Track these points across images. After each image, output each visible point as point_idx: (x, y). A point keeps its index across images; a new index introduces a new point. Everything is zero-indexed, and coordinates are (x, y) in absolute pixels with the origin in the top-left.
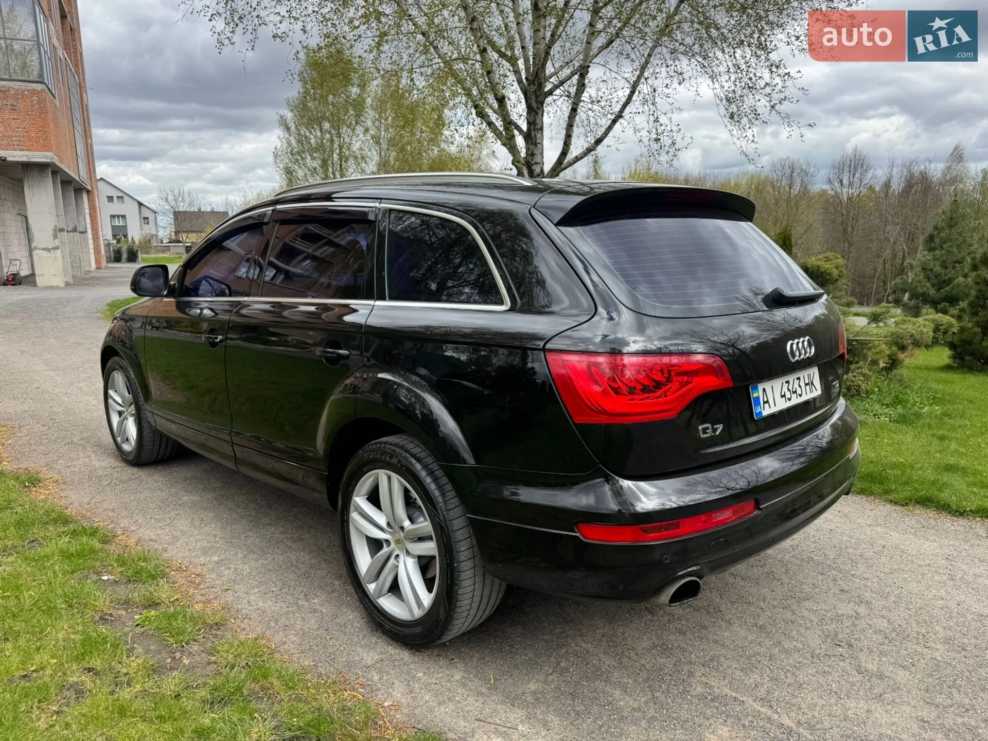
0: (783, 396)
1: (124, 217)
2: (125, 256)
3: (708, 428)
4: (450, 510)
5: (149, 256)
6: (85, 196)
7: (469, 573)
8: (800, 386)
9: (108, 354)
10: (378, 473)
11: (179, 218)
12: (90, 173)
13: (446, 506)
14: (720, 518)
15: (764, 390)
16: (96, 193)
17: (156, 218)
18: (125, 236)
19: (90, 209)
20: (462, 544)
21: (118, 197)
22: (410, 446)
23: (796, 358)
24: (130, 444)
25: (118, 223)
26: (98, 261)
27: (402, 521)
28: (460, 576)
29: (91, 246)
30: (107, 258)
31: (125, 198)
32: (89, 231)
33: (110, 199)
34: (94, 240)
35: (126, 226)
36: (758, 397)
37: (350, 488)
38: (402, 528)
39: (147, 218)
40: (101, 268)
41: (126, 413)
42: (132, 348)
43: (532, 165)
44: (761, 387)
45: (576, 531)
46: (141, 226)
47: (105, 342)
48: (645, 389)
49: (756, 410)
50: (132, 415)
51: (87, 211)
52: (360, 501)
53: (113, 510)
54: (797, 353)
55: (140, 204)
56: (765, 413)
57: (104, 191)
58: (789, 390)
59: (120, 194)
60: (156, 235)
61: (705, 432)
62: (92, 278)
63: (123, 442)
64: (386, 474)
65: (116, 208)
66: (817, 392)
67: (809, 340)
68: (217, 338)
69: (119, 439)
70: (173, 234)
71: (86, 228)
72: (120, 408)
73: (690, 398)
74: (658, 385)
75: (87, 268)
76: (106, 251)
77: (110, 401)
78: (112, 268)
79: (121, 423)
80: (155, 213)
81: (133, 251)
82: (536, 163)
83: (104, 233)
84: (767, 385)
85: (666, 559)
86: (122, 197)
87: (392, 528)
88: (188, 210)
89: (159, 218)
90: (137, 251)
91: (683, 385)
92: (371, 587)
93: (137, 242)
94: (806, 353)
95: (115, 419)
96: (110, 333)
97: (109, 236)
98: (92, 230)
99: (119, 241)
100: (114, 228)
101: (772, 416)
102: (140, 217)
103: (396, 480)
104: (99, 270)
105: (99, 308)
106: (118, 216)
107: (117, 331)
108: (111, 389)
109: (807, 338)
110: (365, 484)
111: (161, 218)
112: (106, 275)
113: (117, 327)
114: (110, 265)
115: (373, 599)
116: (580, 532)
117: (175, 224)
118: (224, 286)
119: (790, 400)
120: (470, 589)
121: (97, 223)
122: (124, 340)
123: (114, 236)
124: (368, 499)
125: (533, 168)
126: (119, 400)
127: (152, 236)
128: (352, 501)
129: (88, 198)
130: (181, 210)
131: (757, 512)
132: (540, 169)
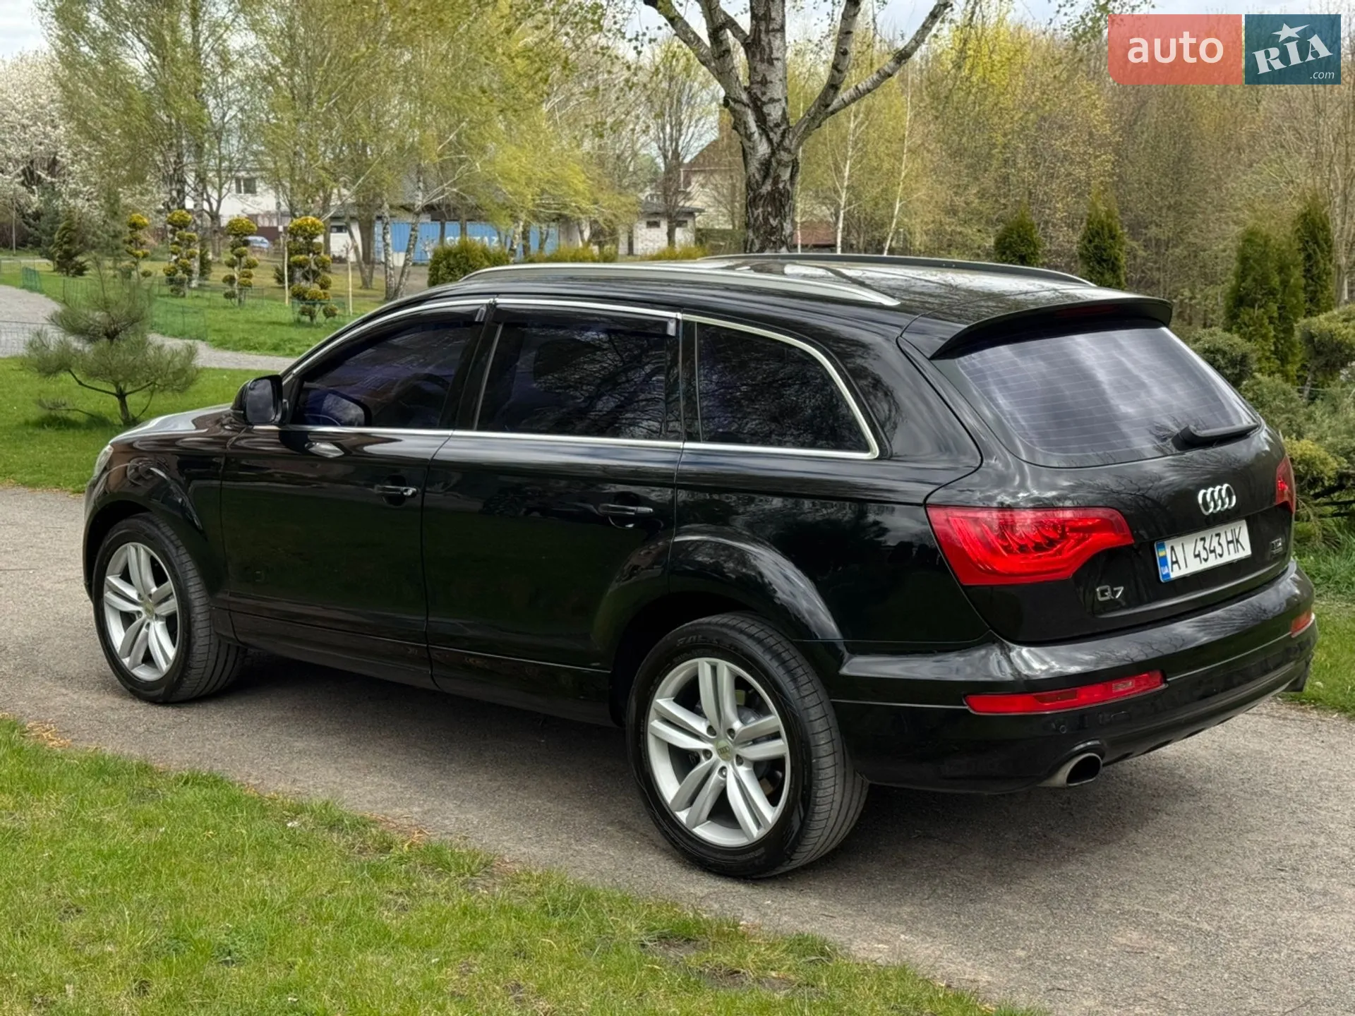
0: (1198, 556)
3: (1106, 590)
4: (804, 697)
7: (830, 772)
8: (1220, 544)
10: (697, 663)
13: (798, 693)
14: (1121, 690)
15: (1172, 549)
20: (821, 735)
22: (744, 626)
23: (1211, 511)
24: (156, 668)
27: (731, 723)
28: (818, 774)
36: (1165, 557)
37: (652, 688)
38: (731, 731)
43: (764, 103)
44: (1168, 544)
45: (966, 704)
48: (1038, 548)
49: (1163, 571)
52: (664, 702)
54: (1212, 505)
56: (1174, 575)
58: (1205, 548)
61: (1103, 594)
63: (135, 666)
64: (707, 662)
66: (1245, 551)
67: (1228, 489)
68: (406, 490)
69: (127, 661)
73: (1087, 556)
74: (1052, 543)
77: (109, 595)
79: (134, 633)
82: (772, 100)
84: (1177, 543)
85: (1063, 729)
87: (715, 734)
91: (1079, 542)
94: (1223, 504)
95: (116, 627)
101: (1183, 579)
103: (725, 669)
108: (113, 574)
109: (1226, 486)
110: (675, 679)
115: (686, 830)
116: (968, 704)
119: (1206, 560)
120: (831, 790)
124: (674, 701)
125: (765, 110)
126: (133, 593)
128: (653, 706)
131: (1163, 686)
132: (780, 113)
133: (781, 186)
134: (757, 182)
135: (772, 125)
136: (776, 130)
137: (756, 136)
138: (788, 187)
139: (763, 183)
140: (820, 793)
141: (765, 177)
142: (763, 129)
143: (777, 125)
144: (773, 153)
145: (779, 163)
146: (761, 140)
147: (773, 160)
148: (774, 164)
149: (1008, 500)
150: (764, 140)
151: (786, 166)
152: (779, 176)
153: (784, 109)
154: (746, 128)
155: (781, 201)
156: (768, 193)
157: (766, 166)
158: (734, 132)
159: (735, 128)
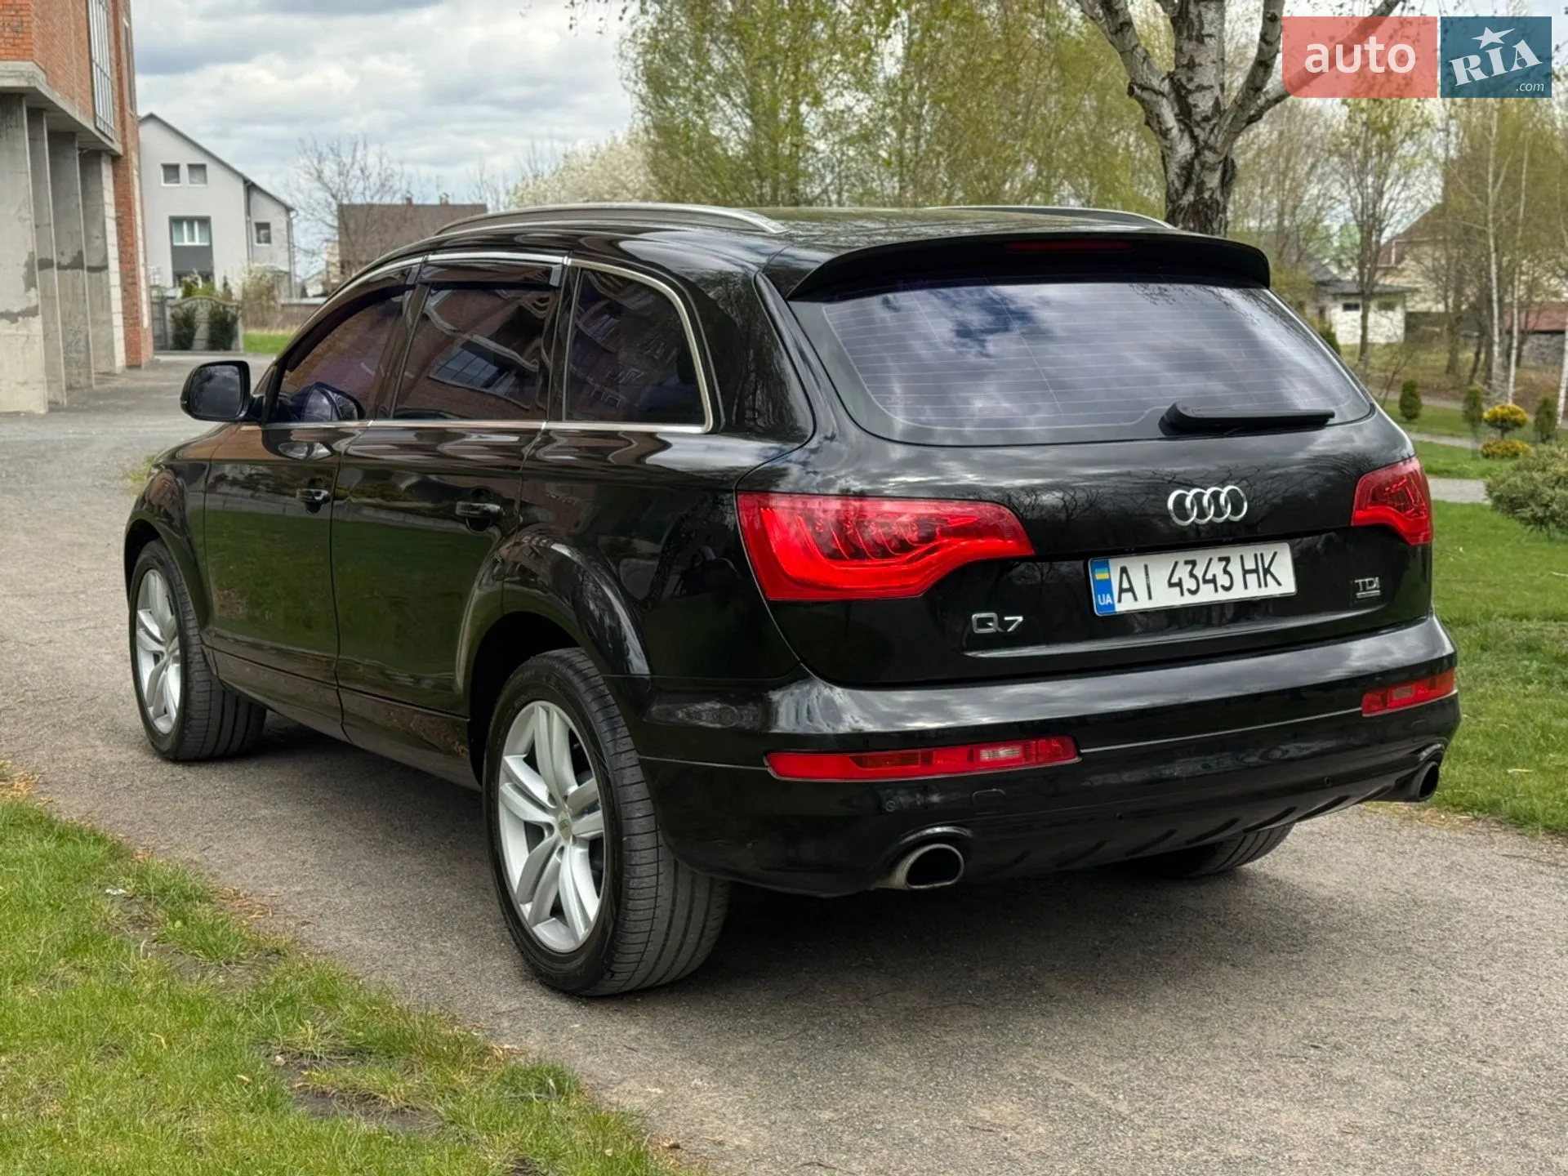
0: (1176, 585)
1: (205, 222)
2: (202, 332)
3: (991, 620)
4: (620, 755)
5: (265, 332)
6: (107, 171)
7: (649, 855)
8: (1227, 572)
9: (139, 537)
10: (534, 709)
11: (352, 225)
12: (122, 109)
13: (615, 746)
15: (1124, 570)
16: (135, 160)
17: (289, 225)
18: (208, 277)
19: (118, 204)
20: (635, 807)
21: (191, 167)
23: (1191, 520)
24: (169, 718)
25: (190, 239)
26: (132, 347)
27: (568, 785)
29: (117, 305)
30: (156, 338)
31: (212, 168)
32: (114, 265)
33: (171, 171)
34: (124, 290)
35: (210, 247)
36: (1108, 582)
37: (500, 743)
38: (568, 798)
39: (266, 226)
40: (138, 366)
41: (165, 657)
42: (183, 528)
43: (1190, 92)
44: (1115, 565)
45: (766, 764)
46: (250, 246)
47: (134, 514)
49: (1101, 601)
50: (176, 660)
51: (110, 211)
52: (513, 763)
53: (132, 823)
54: (1195, 513)
55: (250, 187)
57: (155, 148)
58: (1193, 576)
59: (199, 159)
60: (288, 274)
61: (983, 624)
62: (117, 393)
63: (158, 716)
64: (544, 708)
65: (187, 198)
66: (1282, 586)
67: (1233, 493)
69: (151, 710)
70: (335, 270)
71: (106, 258)
72: (156, 647)
75: (103, 367)
76: (153, 319)
77: (140, 633)
78: (169, 365)
79: (156, 676)
80: (288, 209)
81: (224, 319)
82: (1201, 88)
83: (152, 268)
84: (1136, 566)
86: (203, 167)
87: (555, 803)
88: (376, 201)
89: (299, 226)
90: (235, 319)
92: (526, 909)
93: (237, 294)
94: (1218, 514)
95: (147, 668)
96: (142, 500)
97: (166, 278)
98: (121, 262)
99: (189, 292)
100: (177, 252)
102: (248, 222)
103: (556, 715)
104: (136, 373)
105: (128, 466)
106: (191, 221)
107: (157, 493)
108: (143, 608)
109: (1229, 488)
110: (522, 734)
111: (305, 224)
112: (149, 384)
113: (157, 484)
114: (164, 358)
115: (527, 927)
116: (772, 765)
117: (340, 242)
118: (352, 404)
119: (1192, 592)
120: (650, 882)
121: (133, 244)
122: (170, 511)
123: (178, 277)
124: (523, 759)
126: (155, 630)
127: (279, 275)
128: (502, 765)
129: (115, 175)
130: (358, 200)
131: (1077, 760)
132: (1211, 103)
133: (1207, 195)
134: (1176, 190)
135: (1198, 118)
136: (1203, 125)
137: (1175, 132)
138: (1218, 196)
139: (1184, 193)
140: (634, 883)
141: (1186, 185)
142: (1186, 124)
143: (1206, 119)
144: (1198, 154)
145: (1203, 165)
146: (1182, 137)
147: (1196, 162)
148: (1197, 167)
149: (857, 486)
150: (1186, 136)
151: (1213, 169)
152: (1203, 183)
153: (1217, 98)
154: (1159, 123)
155: (1206, 215)
156: (1190, 205)
157: (1187, 170)
158: (1148, 128)
159: (1147, 123)
